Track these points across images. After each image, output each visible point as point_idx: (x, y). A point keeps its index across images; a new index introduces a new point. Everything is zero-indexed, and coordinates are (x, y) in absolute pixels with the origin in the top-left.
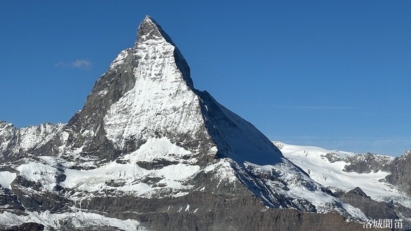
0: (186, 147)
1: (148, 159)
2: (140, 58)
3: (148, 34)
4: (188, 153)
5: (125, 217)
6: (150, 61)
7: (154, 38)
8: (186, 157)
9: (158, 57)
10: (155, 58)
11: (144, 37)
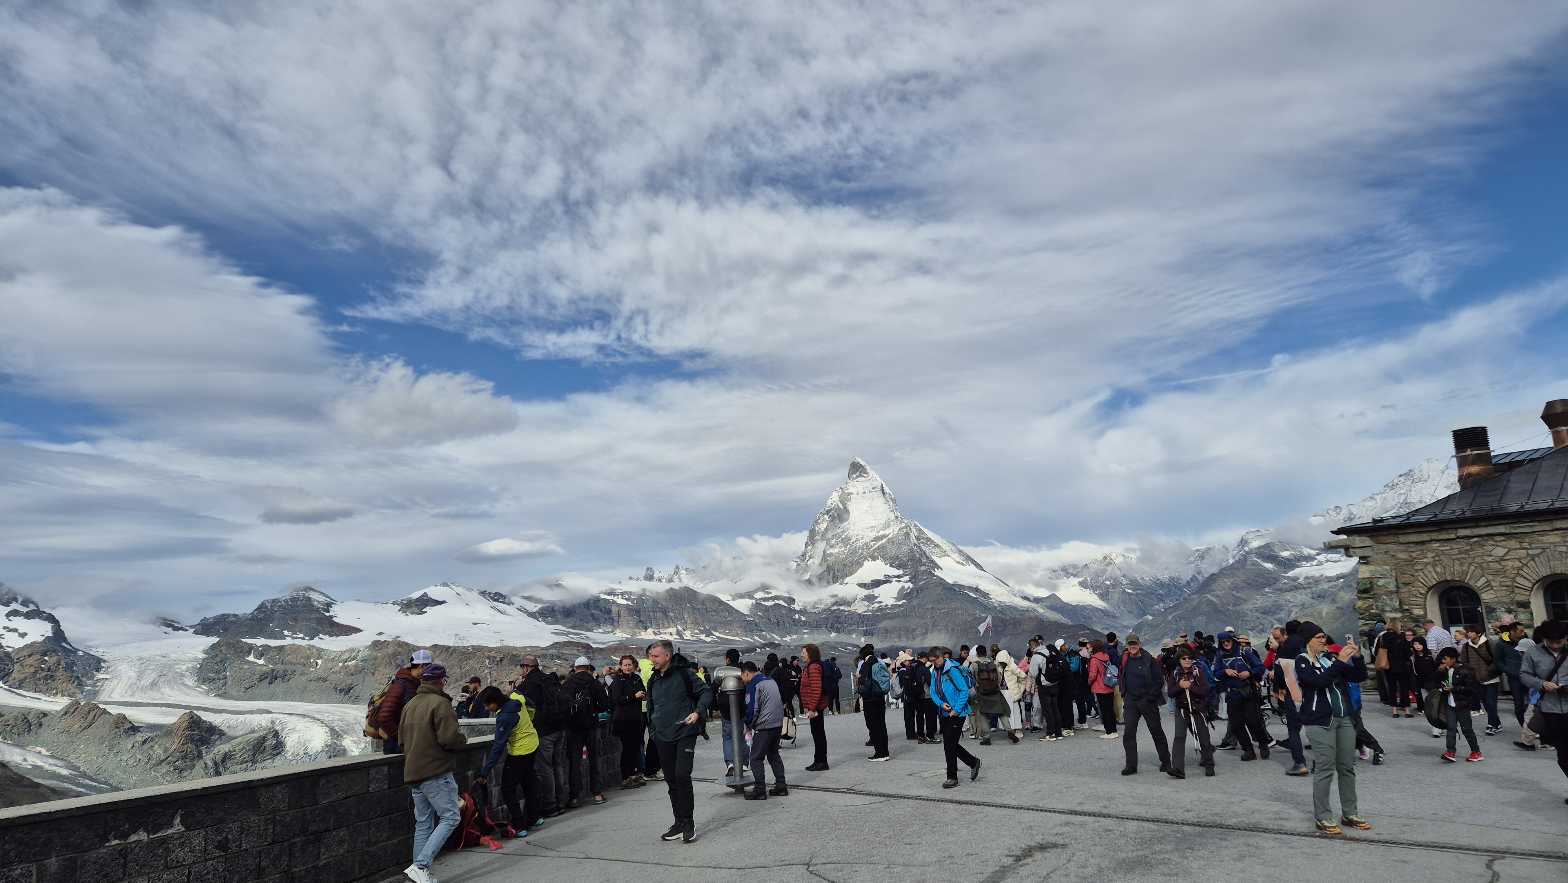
0: (898, 567)
1: (867, 581)
2: (852, 494)
3: (858, 473)
4: (901, 572)
5: (850, 632)
6: (860, 495)
7: (863, 476)
8: (899, 576)
9: (867, 491)
10: (865, 493)
11: (854, 476)
